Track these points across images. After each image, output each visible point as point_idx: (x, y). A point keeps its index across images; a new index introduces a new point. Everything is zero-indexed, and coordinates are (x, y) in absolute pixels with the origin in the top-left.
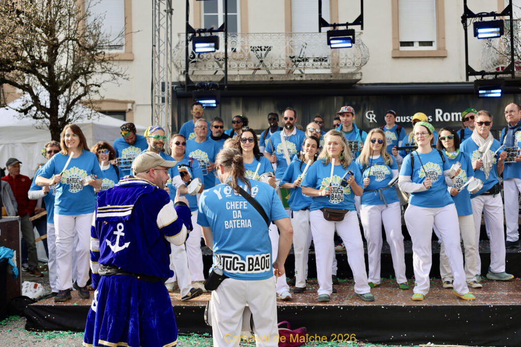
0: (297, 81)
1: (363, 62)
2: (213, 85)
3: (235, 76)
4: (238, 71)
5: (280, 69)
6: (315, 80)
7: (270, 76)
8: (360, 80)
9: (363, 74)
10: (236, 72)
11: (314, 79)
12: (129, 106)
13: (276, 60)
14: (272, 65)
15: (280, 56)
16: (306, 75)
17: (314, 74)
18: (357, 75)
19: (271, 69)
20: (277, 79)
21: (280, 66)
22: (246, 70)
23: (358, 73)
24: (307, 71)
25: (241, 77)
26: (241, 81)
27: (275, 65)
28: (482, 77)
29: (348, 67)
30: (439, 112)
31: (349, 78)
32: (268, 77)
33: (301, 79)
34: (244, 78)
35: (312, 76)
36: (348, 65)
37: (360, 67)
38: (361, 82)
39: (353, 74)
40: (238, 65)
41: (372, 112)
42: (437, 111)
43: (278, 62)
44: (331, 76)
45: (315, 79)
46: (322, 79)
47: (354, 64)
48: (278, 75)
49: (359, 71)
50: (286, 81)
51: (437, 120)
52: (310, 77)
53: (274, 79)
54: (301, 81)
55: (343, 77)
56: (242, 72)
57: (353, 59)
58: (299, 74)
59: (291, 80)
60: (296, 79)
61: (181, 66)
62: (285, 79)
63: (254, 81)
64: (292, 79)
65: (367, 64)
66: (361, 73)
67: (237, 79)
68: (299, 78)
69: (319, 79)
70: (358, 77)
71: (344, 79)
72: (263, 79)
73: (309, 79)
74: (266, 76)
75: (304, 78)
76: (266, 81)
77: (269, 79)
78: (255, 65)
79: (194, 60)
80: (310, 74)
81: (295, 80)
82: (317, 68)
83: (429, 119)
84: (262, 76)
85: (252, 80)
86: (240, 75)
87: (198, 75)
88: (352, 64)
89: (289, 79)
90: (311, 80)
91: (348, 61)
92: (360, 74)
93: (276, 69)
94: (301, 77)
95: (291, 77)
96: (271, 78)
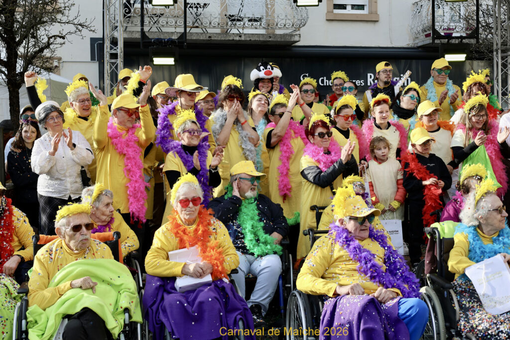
0: (236, 41)
1: (302, 23)
2: (171, 41)
3: (173, 33)
4: (175, 28)
5: (218, 28)
6: (253, 41)
7: (208, 35)
8: (297, 41)
10: (172, 30)
11: (252, 39)
12: (55, 64)
14: (210, 23)
16: (245, 34)
17: (253, 34)
18: (296, 36)
19: (209, 28)
20: (215, 39)
21: (219, 24)
23: (296, 35)
24: (246, 31)
27: (214, 24)
28: (448, 41)
29: (287, 28)
30: (371, 77)
31: (288, 39)
32: (206, 35)
33: (240, 39)
35: (250, 36)
36: (287, 26)
37: (299, 28)
38: (297, 44)
39: (291, 35)
40: (176, 22)
41: (307, 75)
42: (369, 75)
44: (270, 37)
45: (254, 39)
46: (261, 39)
47: (293, 25)
48: (216, 34)
49: (298, 33)
50: (225, 40)
51: (369, 84)
52: (249, 37)
53: (212, 39)
54: (239, 40)
55: (281, 38)
56: (178, 30)
57: (292, 20)
58: (237, 34)
59: (230, 40)
60: (235, 39)
62: (223, 39)
63: (192, 40)
64: (231, 38)
65: (305, 26)
66: (300, 35)
67: (174, 37)
68: (237, 38)
69: (258, 40)
70: (296, 38)
71: (283, 40)
72: (202, 38)
73: (248, 39)
74: (204, 35)
75: (243, 38)
76: (204, 40)
77: (207, 38)
80: (249, 34)
81: (233, 40)
82: (256, 28)
83: (361, 83)
84: (200, 34)
86: (177, 33)
87: (133, 32)
88: (291, 25)
89: (227, 39)
90: (250, 40)
91: (288, 21)
92: (298, 35)
93: (214, 27)
94: (240, 36)
95: (230, 36)
96: (210, 37)
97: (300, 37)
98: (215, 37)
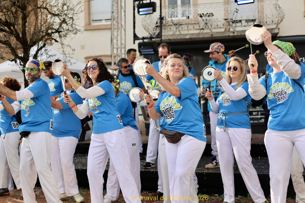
0: (231, 36)
1: (280, 20)
3: (186, 35)
4: (188, 31)
5: (218, 28)
7: (211, 34)
8: (278, 33)
9: (280, 29)
10: (186, 32)
11: (243, 34)
13: (215, 22)
14: (211, 26)
15: (217, 19)
16: (237, 31)
17: (243, 31)
18: (276, 30)
19: (212, 29)
20: (216, 36)
21: (217, 26)
22: (194, 30)
24: (238, 29)
25: (190, 35)
26: (190, 38)
27: (214, 26)
29: (269, 24)
34: (192, 36)
36: (268, 23)
37: (278, 24)
38: (278, 35)
39: (272, 29)
40: (188, 27)
43: (216, 23)
47: (273, 22)
48: (217, 32)
50: (223, 36)
52: (240, 33)
53: (214, 36)
54: (233, 36)
56: (191, 32)
57: (272, 18)
58: (232, 32)
61: (148, 30)
62: (221, 35)
63: (200, 38)
64: (227, 35)
65: (282, 22)
66: (279, 28)
67: (187, 37)
68: (232, 34)
72: (206, 36)
74: (208, 34)
75: (236, 34)
77: (210, 36)
78: (199, 26)
79: (157, 25)
80: (240, 31)
81: (229, 36)
82: (245, 26)
84: (205, 34)
85: (198, 37)
86: (189, 34)
88: (271, 22)
89: (225, 35)
90: (241, 35)
91: (268, 19)
92: (278, 29)
93: (215, 28)
94: (234, 33)
95: (226, 33)
96: (212, 35)
97: (279, 30)
98: (216, 34)
